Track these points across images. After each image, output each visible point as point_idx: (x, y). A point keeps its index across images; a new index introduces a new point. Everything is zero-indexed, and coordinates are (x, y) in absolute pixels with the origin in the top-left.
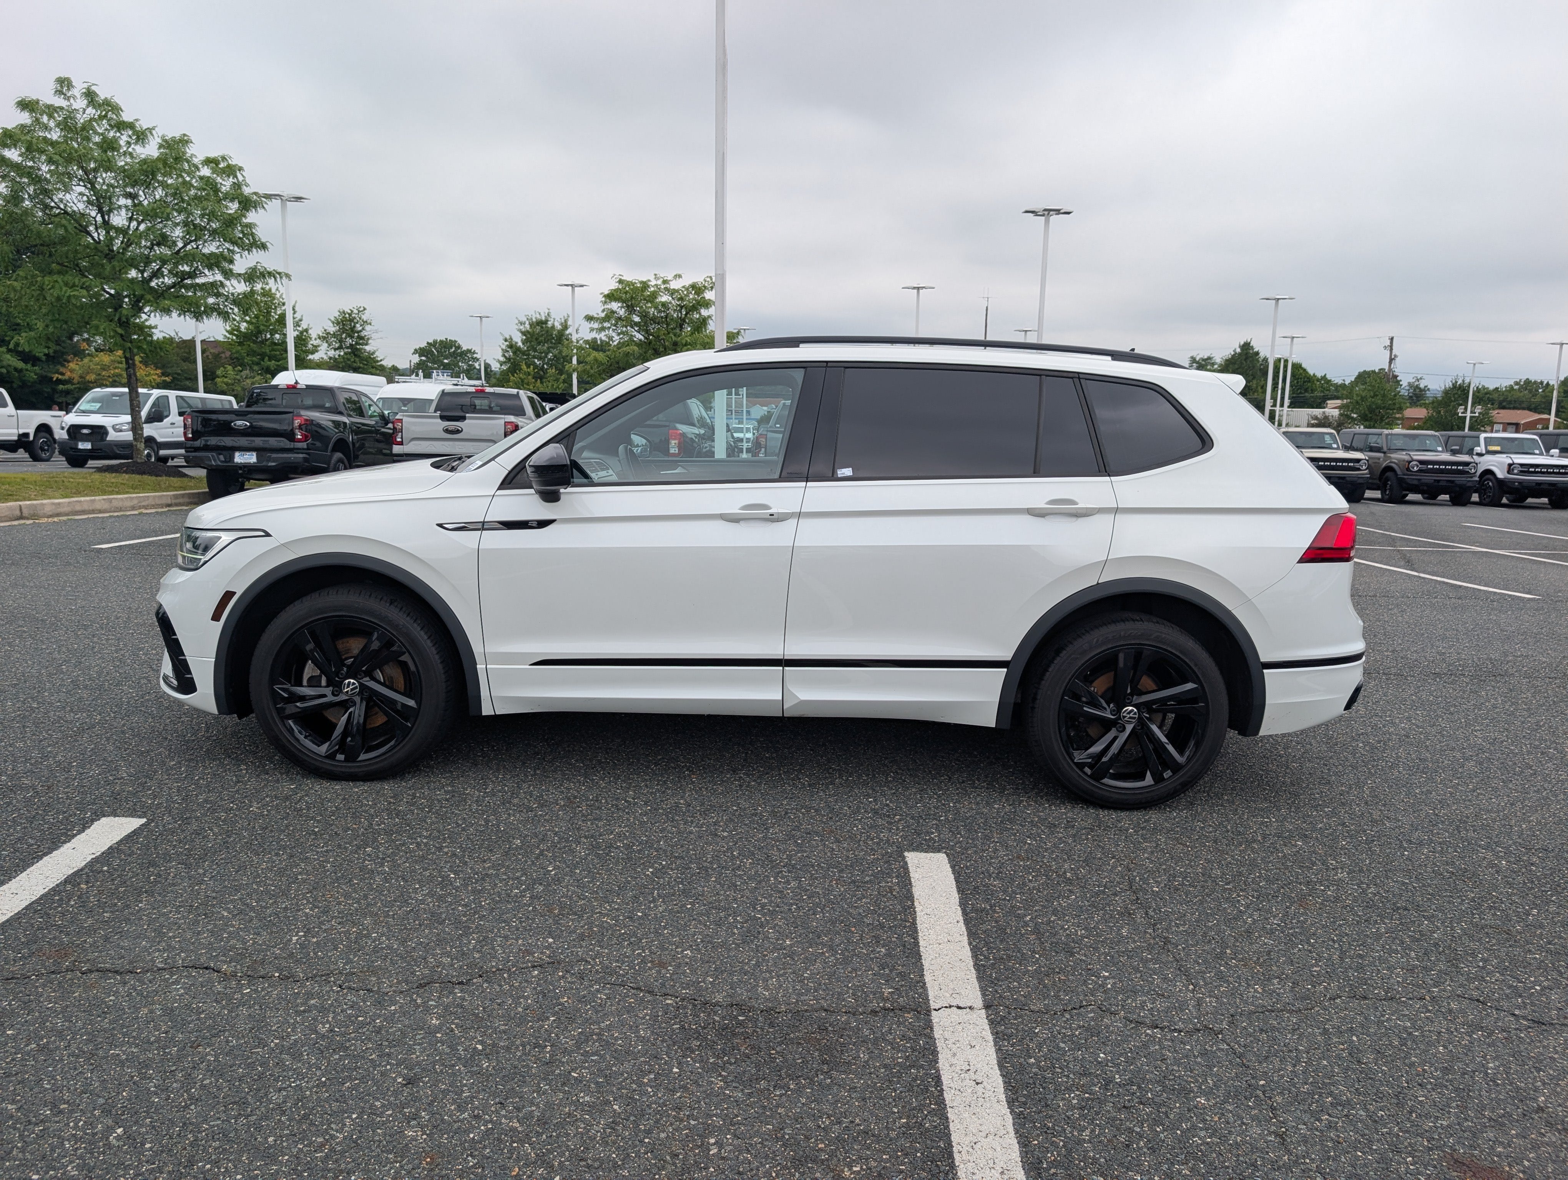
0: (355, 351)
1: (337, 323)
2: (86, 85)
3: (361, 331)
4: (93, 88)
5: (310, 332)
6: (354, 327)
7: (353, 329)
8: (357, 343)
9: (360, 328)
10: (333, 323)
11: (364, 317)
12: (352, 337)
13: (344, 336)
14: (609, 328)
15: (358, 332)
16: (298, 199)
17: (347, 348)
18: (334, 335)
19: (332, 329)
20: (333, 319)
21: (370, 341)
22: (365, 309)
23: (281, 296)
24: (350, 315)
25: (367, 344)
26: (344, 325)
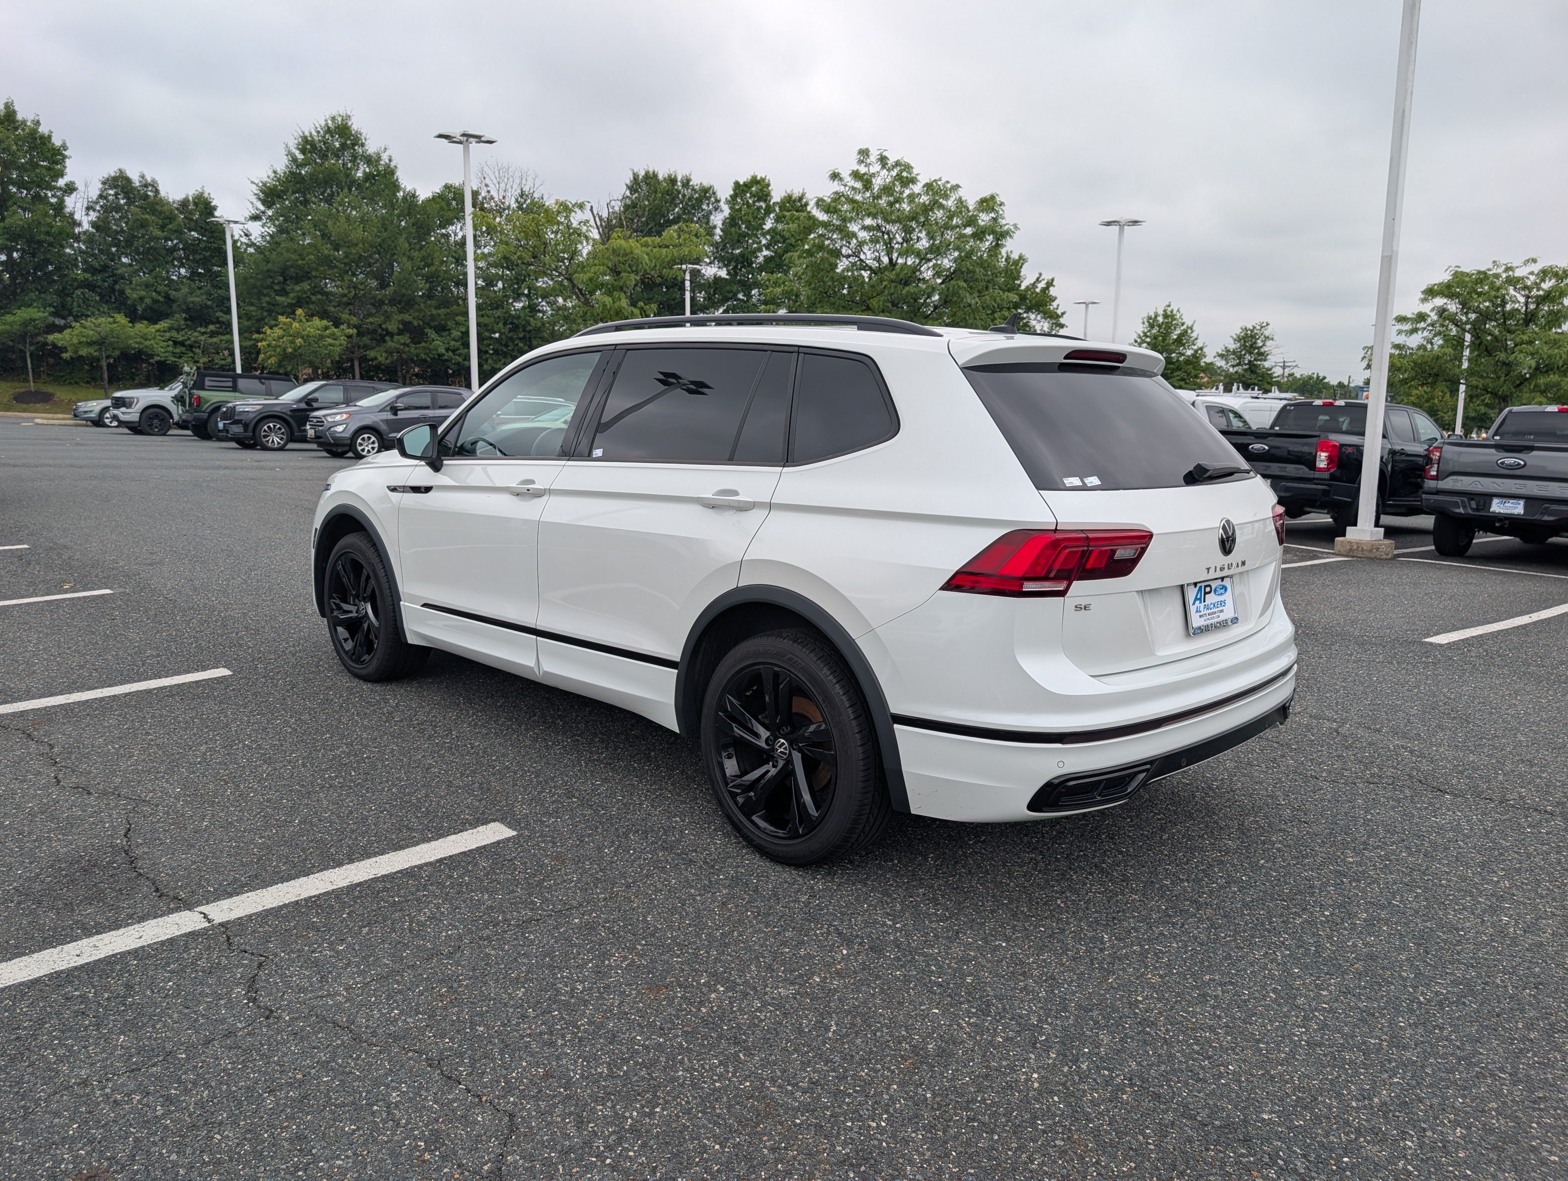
0: (1252, 368)
1: (1238, 339)
2: (879, 152)
3: (1261, 347)
4: (884, 154)
5: (1205, 350)
6: (1255, 343)
7: (1253, 346)
8: (1256, 360)
9: (1261, 344)
10: (1235, 340)
11: (1267, 333)
12: (1251, 353)
13: (1243, 353)
14: (1425, 329)
15: (1259, 348)
16: (1135, 223)
17: (1246, 364)
18: (1234, 353)
19: (1232, 346)
20: (1235, 337)
21: (1269, 357)
22: (1268, 324)
23: (1181, 317)
24: (1252, 331)
25: (1265, 360)
26: (1245, 342)
